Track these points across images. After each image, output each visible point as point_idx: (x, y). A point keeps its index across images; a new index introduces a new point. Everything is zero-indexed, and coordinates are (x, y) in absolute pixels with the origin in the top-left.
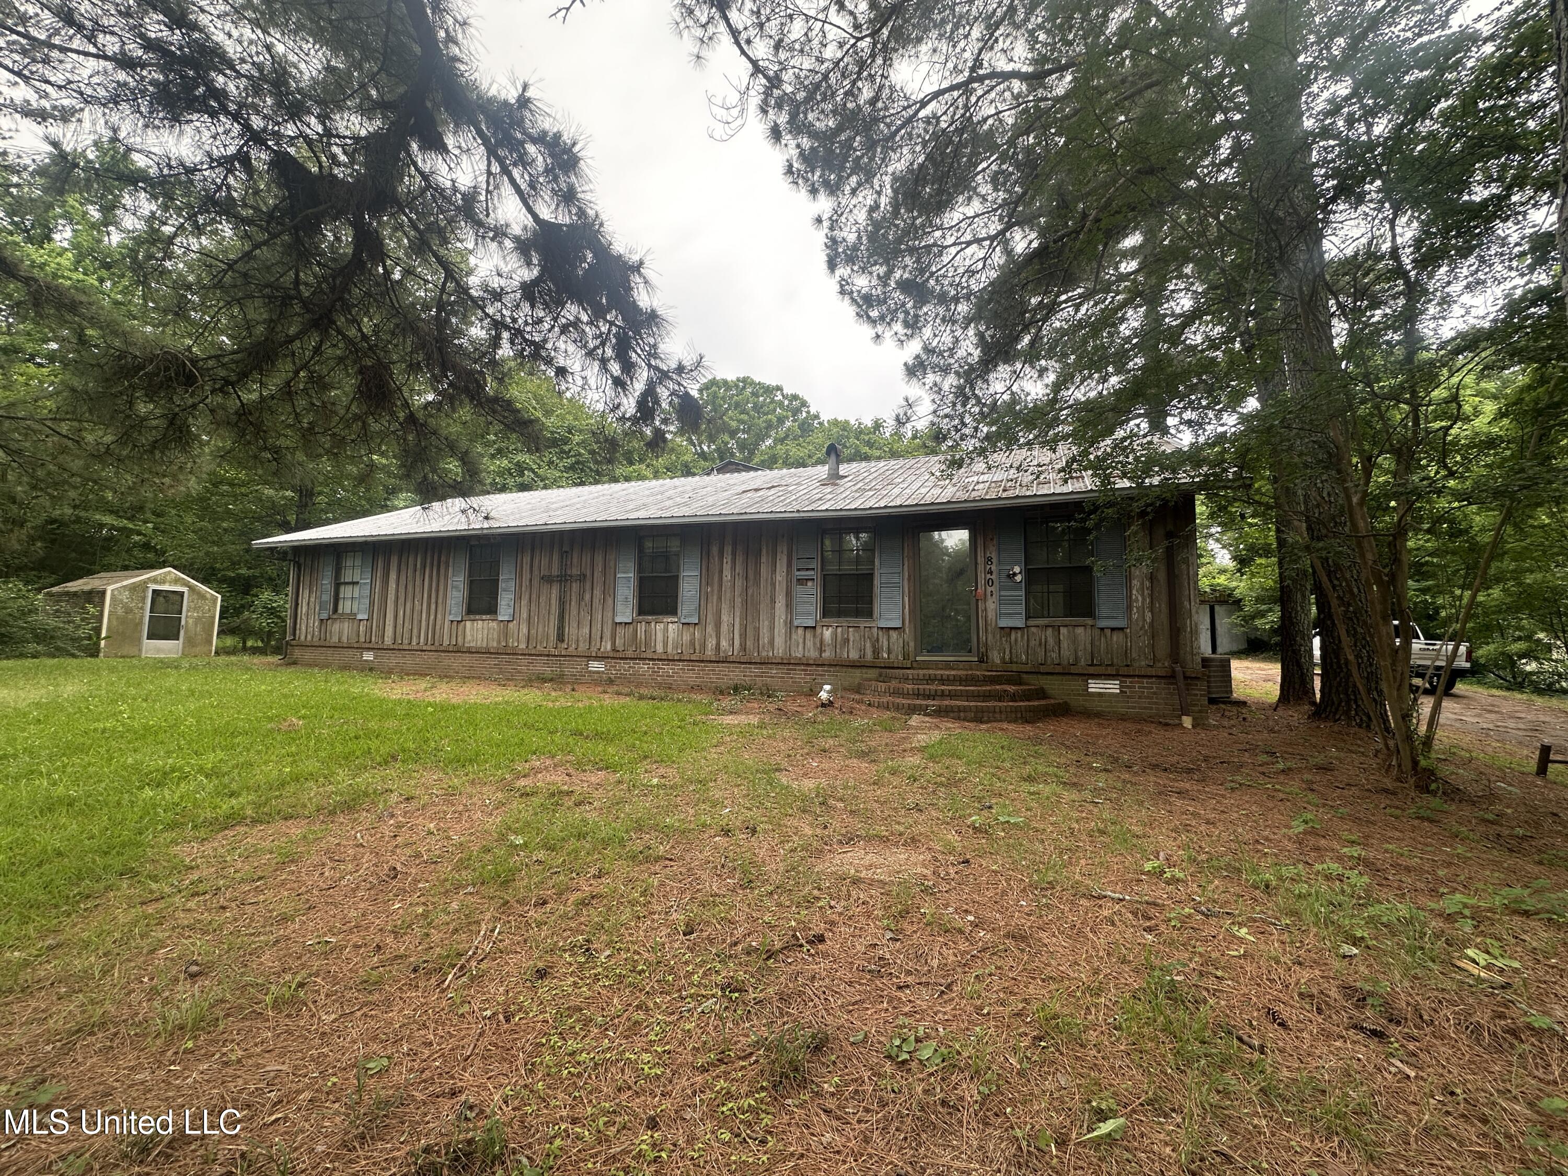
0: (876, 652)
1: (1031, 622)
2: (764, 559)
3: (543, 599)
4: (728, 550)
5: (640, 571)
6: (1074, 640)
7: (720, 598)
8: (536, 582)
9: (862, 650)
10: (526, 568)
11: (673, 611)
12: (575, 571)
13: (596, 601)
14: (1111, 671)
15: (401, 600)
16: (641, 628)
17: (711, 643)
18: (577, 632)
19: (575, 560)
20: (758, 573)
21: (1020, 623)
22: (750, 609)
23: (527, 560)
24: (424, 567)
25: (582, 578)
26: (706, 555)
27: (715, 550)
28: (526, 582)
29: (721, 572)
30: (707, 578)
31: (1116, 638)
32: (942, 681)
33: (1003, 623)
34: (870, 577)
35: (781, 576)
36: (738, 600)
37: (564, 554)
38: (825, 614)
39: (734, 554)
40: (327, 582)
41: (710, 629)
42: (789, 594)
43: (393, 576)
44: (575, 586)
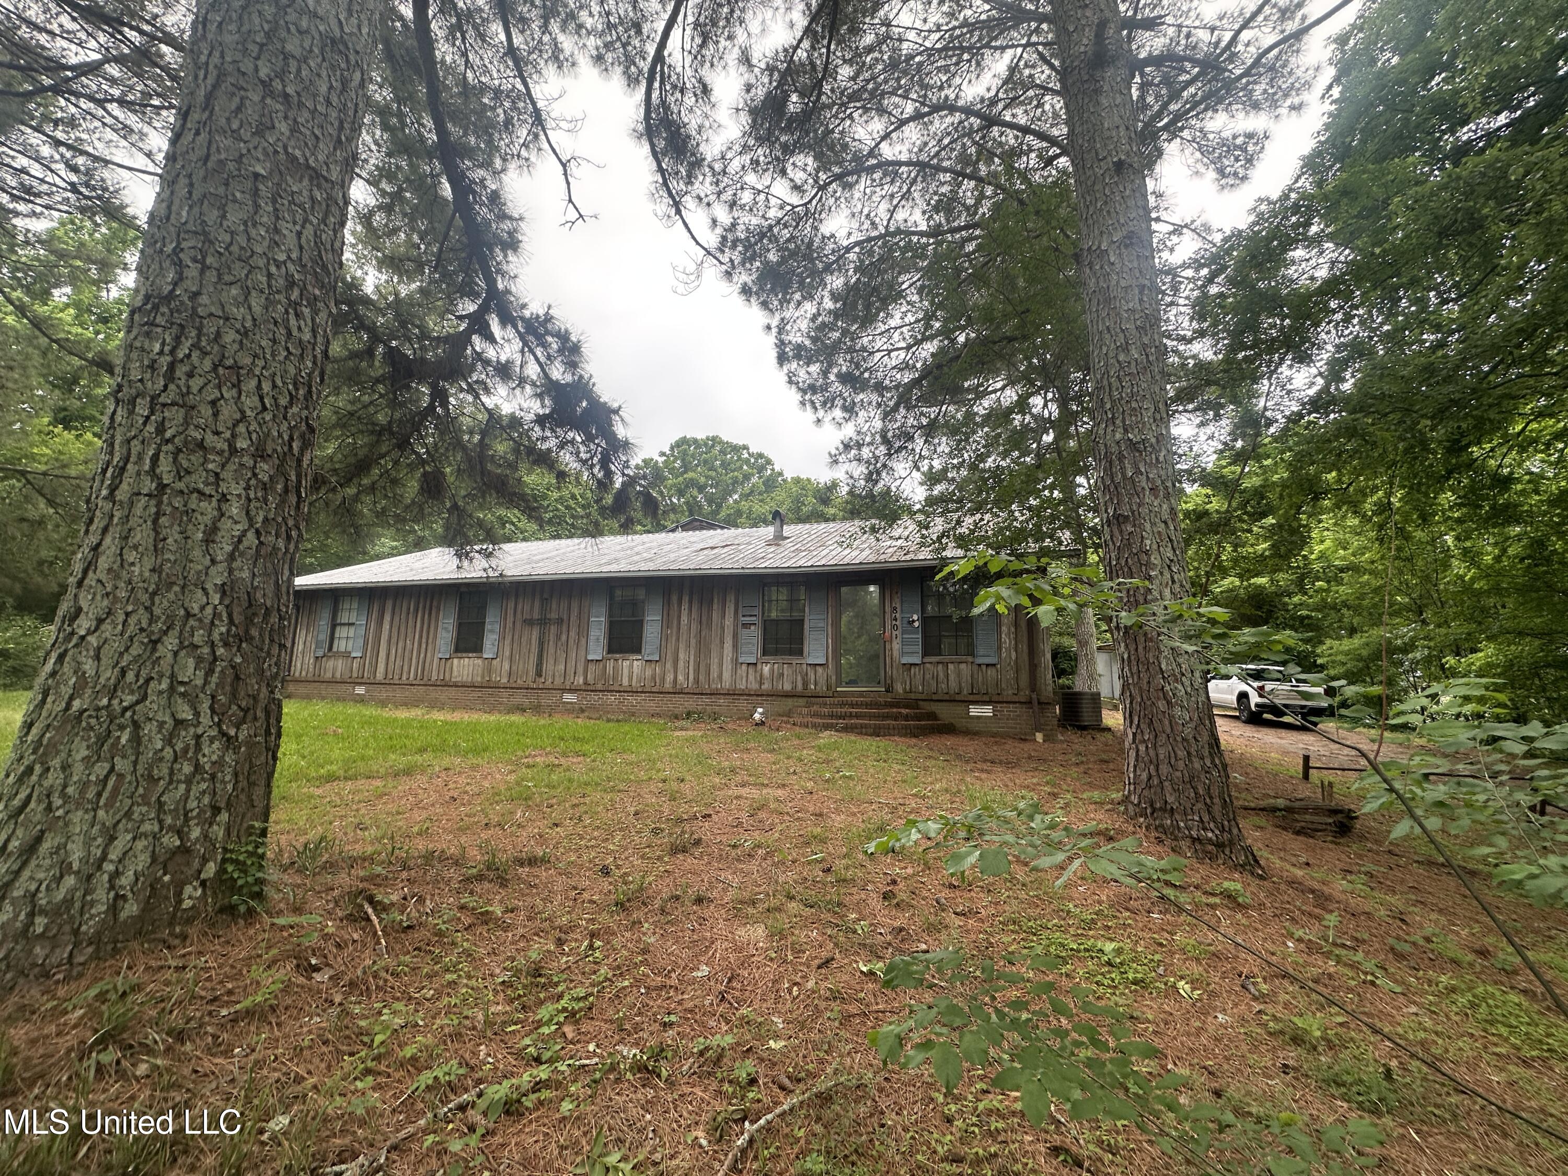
0: (805, 684)
1: (927, 659)
2: (715, 606)
3: (524, 640)
4: (686, 599)
5: (610, 616)
6: (959, 674)
7: (678, 639)
8: (518, 625)
9: (794, 683)
10: (510, 612)
11: (638, 650)
12: (554, 616)
13: (571, 641)
14: (986, 698)
15: (394, 640)
16: (610, 665)
17: (669, 678)
18: (554, 669)
19: (554, 606)
20: (710, 618)
21: (917, 660)
22: (702, 649)
23: (511, 605)
24: (417, 611)
25: (560, 621)
26: (667, 603)
27: (674, 598)
28: (509, 624)
29: (679, 617)
30: (667, 623)
31: (991, 672)
32: (852, 705)
33: (904, 661)
34: (802, 621)
35: (729, 622)
36: (693, 641)
37: (545, 602)
38: (764, 653)
39: (691, 602)
40: (324, 623)
41: (669, 665)
42: (735, 636)
43: (387, 618)
44: (553, 629)
